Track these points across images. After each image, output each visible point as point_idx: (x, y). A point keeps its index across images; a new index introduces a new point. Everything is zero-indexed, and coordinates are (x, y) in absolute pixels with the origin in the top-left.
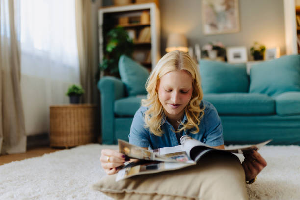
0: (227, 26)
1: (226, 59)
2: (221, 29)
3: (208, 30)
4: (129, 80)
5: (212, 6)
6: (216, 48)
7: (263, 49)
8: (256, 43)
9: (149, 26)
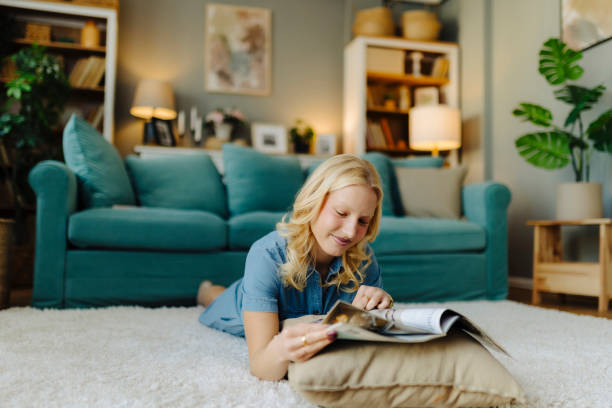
0: (249, 81)
1: (249, 143)
2: (238, 79)
3: (213, 83)
4: (90, 170)
5: (224, 40)
6: (229, 120)
7: (310, 134)
8: (299, 122)
9: (102, 55)
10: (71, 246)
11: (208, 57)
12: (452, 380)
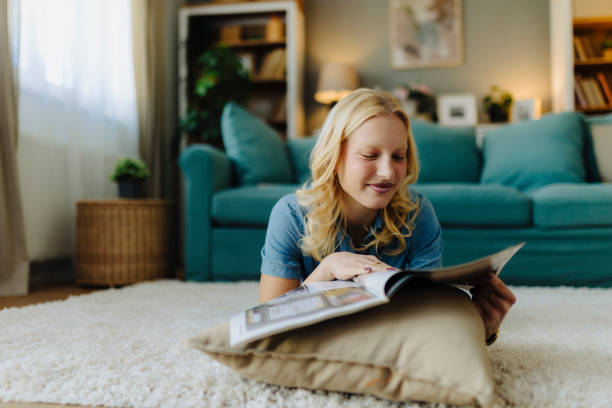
0: (439, 52)
1: (435, 118)
2: (426, 52)
3: (400, 59)
4: (243, 153)
5: (409, 11)
6: (414, 95)
7: (508, 101)
8: (495, 88)
9: (282, 46)
10: (215, 224)
11: (393, 33)
12: (395, 360)
